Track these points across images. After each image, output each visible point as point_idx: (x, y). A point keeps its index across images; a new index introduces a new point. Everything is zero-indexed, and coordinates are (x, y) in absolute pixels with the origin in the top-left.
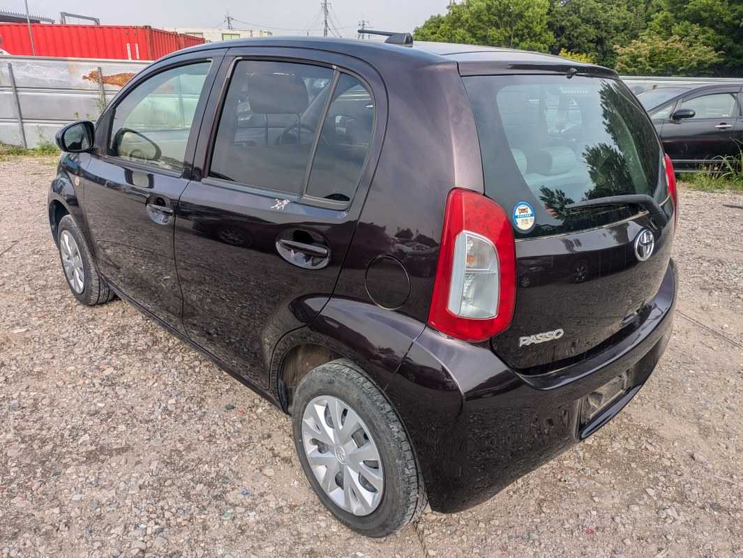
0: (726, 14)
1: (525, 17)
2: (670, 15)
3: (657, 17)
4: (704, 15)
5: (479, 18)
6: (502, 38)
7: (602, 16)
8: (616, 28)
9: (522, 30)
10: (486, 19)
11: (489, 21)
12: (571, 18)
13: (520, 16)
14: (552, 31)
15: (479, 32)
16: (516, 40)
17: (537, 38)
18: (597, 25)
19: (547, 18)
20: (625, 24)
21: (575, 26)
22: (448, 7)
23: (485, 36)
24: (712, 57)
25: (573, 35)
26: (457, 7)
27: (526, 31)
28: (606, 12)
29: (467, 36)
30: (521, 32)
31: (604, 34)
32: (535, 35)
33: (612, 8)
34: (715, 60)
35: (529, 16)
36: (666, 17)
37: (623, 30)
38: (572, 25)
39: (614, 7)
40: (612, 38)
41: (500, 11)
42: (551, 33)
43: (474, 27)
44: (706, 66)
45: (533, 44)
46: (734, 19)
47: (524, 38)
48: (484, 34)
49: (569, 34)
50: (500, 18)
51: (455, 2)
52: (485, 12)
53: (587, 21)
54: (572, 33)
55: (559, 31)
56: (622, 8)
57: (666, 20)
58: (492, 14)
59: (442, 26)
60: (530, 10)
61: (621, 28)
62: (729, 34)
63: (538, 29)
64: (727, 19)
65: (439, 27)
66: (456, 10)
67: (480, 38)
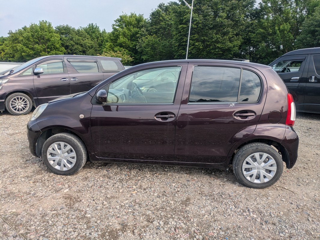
0: (130, 45)
1: (51, 41)
2: (112, 44)
3: (107, 44)
4: (124, 45)
5: (28, 39)
6: (42, 49)
7: (82, 42)
8: (89, 47)
9: (51, 46)
10: (32, 40)
11: (34, 41)
12: (70, 42)
13: (49, 40)
14: (63, 47)
15: (29, 46)
16: (49, 50)
17: (58, 49)
18: (81, 45)
19: (60, 42)
20: (92, 46)
21: (73, 46)
22: (9, 34)
23: (33, 48)
24: (131, 59)
25: (73, 49)
26: (14, 34)
27: (52, 46)
28: (83, 41)
29: (24, 47)
30: (50, 47)
31: (85, 49)
32: (57, 48)
33: (85, 40)
34: (132, 60)
35: (53, 40)
36: (111, 44)
37: (91, 48)
38: (72, 45)
39: (86, 39)
40: (88, 51)
41: (38, 37)
42: (63, 48)
43: (26, 43)
44: (130, 62)
45: (57, 52)
46: (133, 47)
47: (52, 49)
48: (33, 46)
49: (71, 49)
50: (39, 40)
51: (12, 31)
52: (31, 37)
53: (77, 44)
54: (72, 48)
55: (67, 47)
56: (89, 40)
57: (111, 46)
58: (35, 38)
59: (5, 42)
60: (53, 38)
61: (91, 47)
62: (132, 51)
63: (58, 46)
64: (131, 46)
65: (3, 42)
66: (13, 35)
67: (30, 48)
